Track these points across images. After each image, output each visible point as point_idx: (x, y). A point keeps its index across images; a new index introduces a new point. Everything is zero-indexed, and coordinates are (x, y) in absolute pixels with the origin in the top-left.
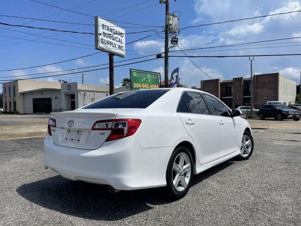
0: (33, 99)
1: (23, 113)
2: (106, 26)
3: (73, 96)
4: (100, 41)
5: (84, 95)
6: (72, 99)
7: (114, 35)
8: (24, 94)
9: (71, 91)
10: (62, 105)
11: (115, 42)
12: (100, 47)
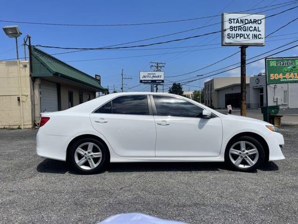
0: (226, 95)
1: (217, 107)
2: (234, 19)
3: (261, 90)
4: (226, 36)
5: (275, 88)
6: (261, 93)
7: (246, 26)
8: (218, 90)
9: (259, 84)
10: (251, 99)
11: (248, 32)
12: (226, 43)
